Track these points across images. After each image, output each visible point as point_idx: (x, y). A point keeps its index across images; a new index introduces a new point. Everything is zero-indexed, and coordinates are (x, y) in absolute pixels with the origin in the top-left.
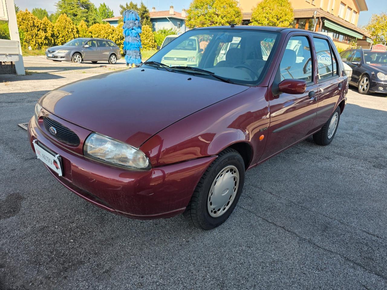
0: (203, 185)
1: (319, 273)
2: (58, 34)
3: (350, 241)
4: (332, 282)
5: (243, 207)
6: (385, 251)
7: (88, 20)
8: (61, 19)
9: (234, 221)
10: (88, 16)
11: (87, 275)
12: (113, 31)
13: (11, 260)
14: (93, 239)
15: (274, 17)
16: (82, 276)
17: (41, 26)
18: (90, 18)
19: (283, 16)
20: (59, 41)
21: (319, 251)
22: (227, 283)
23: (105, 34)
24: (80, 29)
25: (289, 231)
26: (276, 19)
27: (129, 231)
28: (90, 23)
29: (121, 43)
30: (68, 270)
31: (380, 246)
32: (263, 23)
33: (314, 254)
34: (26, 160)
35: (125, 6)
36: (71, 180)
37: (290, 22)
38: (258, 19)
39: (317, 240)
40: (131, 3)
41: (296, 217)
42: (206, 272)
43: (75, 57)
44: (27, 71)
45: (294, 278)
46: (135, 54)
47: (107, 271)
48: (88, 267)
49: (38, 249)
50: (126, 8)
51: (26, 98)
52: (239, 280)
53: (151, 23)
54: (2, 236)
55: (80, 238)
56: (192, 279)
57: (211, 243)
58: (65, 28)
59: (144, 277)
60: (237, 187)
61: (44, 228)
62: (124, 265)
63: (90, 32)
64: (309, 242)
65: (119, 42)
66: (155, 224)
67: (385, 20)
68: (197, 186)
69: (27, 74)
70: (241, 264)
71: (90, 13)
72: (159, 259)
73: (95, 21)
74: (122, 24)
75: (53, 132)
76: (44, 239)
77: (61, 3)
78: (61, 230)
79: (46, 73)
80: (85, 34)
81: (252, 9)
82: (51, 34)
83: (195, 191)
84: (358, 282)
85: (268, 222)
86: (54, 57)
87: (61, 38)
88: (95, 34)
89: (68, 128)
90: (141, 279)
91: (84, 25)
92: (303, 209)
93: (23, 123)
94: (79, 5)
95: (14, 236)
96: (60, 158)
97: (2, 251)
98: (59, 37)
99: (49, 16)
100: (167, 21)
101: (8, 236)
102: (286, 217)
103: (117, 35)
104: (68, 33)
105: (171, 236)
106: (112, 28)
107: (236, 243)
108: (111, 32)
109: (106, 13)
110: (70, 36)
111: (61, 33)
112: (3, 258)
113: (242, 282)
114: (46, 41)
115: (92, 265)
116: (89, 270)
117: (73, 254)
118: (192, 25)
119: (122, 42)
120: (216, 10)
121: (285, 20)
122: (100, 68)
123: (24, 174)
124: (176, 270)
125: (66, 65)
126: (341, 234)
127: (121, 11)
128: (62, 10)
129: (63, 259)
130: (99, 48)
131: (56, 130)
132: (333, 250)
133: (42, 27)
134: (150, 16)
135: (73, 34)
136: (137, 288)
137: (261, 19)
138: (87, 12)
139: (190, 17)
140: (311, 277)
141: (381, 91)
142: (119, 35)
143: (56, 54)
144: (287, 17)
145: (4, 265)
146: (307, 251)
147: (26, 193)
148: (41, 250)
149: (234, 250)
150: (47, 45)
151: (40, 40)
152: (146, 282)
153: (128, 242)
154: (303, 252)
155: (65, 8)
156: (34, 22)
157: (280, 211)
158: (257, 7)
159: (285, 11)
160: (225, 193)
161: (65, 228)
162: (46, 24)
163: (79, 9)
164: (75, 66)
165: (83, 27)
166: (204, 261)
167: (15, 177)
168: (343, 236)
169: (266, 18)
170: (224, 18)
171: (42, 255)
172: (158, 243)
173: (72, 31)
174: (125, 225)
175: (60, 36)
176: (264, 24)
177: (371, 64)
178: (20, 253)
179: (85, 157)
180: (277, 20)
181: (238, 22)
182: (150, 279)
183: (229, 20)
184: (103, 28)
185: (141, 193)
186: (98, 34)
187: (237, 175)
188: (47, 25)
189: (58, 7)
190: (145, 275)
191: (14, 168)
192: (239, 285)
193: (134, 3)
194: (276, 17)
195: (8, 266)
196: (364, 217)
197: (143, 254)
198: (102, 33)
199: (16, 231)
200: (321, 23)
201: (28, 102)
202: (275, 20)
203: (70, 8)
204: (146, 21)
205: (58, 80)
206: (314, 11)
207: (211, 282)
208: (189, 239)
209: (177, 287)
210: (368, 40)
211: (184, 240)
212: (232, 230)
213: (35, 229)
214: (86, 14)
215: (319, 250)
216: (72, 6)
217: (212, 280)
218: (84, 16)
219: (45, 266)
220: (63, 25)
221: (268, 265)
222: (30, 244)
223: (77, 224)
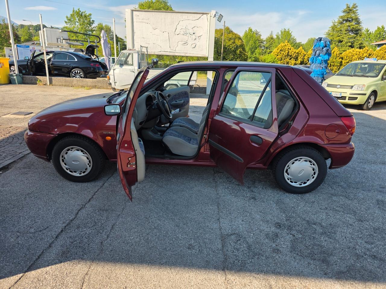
7: (353, 45)
10: (354, 41)
17: (294, 55)
18: (356, 43)
60: (91, 165)
63: (340, 58)
71: (358, 38)
77: (330, 32)
88: (346, 60)
138: (355, 38)
155: (332, 36)
156: (289, 52)
160: (75, 162)
163: (347, 35)
187: (88, 156)
188: (300, 54)
189: (327, 35)
203: (338, 35)
216: (340, 33)
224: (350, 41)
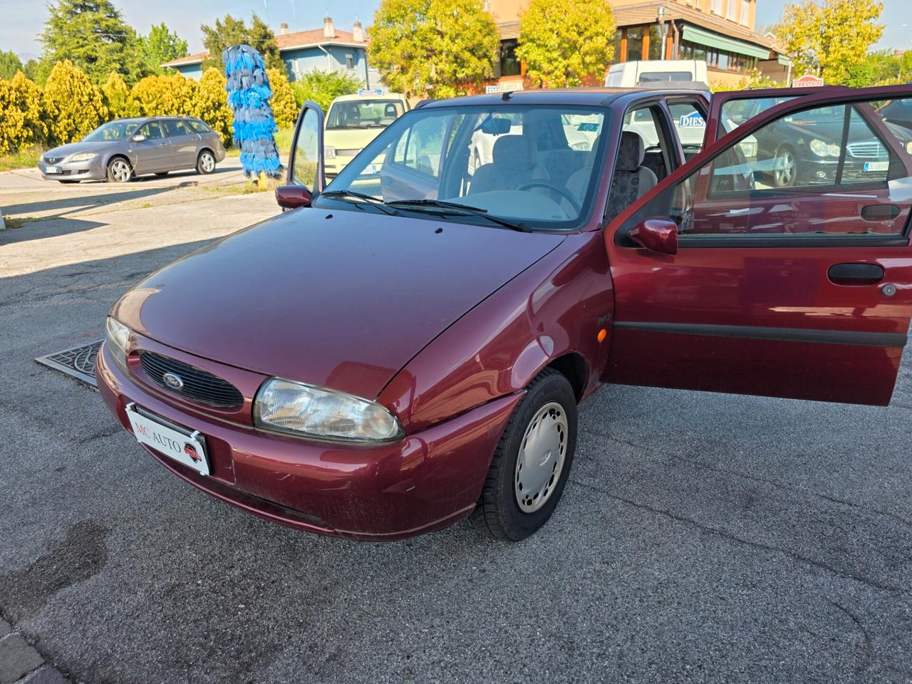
0: (504, 452)
1: (749, 592)
2: (56, 111)
3: (798, 521)
4: (777, 607)
5: (580, 481)
6: (867, 531)
7: (125, 67)
8: (58, 73)
9: (566, 513)
10: (124, 59)
11: (294, 670)
12: (193, 90)
13: (124, 666)
14: (285, 596)
15: (571, 28)
16: (286, 674)
17: (10, 95)
18: (130, 64)
19: (591, 24)
20: (62, 128)
21: (743, 549)
22: (579, 641)
23: (174, 100)
24: (108, 93)
25: (681, 519)
26: (575, 34)
27: (356, 567)
28: (133, 76)
29: (217, 119)
30: (252, 666)
31: (857, 521)
32: (549, 45)
33: (734, 557)
34: (82, 442)
35: (214, 28)
36: (233, 482)
37: (607, 39)
38: (536, 37)
39: (735, 529)
40: (228, 20)
41: (689, 487)
42: (532, 626)
43: (114, 167)
44: (7, 218)
45: (704, 611)
46: (262, 148)
47: (333, 657)
48: (292, 653)
49: (175, 635)
50: (217, 32)
51: (29, 291)
52: (601, 631)
53: (283, 61)
54: (87, 619)
55: (258, 598)
56: (508, 645)
57: (531, 567)
58: (71, 94)
59: (412, 656)
60: (564, 444)
61: (173, 588)
62: (366, 639)
63: (135, 99)
64: (721, 534)
65: (211, 116)
66: (407, 545)
67: (812, 15)
68: (494, 456)
69: (10, 225)
70: (597, 599)
71: (129, 51)
72: (433, 615)
73: (143, 69)
74: (212, 71)
75: (173, 385)
76: (181, 612)
77: (52, 34)
78: (211, 588)
79: (55, 218)
80: (123, 104)
81: (518, 15)
82: (39, 112)
83: (491, 467)
84: (824, 598)
85: (635, 505)
86: (61, 172)
87: (65, 121)
88: (149, 102)
89: (210, 372)
90: (406, 661)
91: (119, 84)
92: (699, 469)
93: (46, 354)
94: (98, 34)
95: (113, 616)
96: (203, 438)
97: (98, 652)
98: (60, 118)
99: (23, 66)
100: (322, 53)
101: (100, 617)
102: (669, 490)
103: (204, 100)
104: (82, 105)
105: (445, 565)
106: (189, 83)
107: (581, 560)
108: (188, 93)
109: (168, 46)
110: (86, 114)
111: (63, 107)
112: (106, 666)
113: (608, 635)
114: (28, 131)
115: (300, 650)
116: (296, 659)
117: (252, 633)
118: (384, 63)
119: (218, 114)
120: (436, 24)
121: (597, 34)
122: (181, 188)
123: (88, 477)
124: (472, 632)
125: (96, 192)
126: (781, 510)
127: (205, 39)
128: (56, 49)
129: (234, 646)
130: (170, 140)
131: (182, 379)
132: (769, 544)
133: (13, 97)
134: (278, 46)
135: (95, 107)
136: (404, 679)
137: (544, 35)
138: (121, 50)
139: (377, 44)
140: (736, 603)
141: (822, 179)
142: (208, 99)
143: (64, 164)
144: (601, 27)
145: (112, 678)
146: (721, 553)
147: (108, 519)
148: (181, 635)
149: (579, 573)
150: (33, 141)
151: (13, 131)
152: (419, 664)
153: (362, 592)
154: (713, 557)
155: (62, 44)
157: (654, 479)
158: (531, 8)
159: (594, 14)
160: (545, 460)
161: (219, 581)
162: (22, 89)
163: (100, 44)
164: (119, 190)
165: (116, 87)
166: (524, 606)
167: (69, 485)
168: (785, 513)
169: (553, 32)
170: (457, 41)
171: (187, 645)
172: (423, 583)
173: (91, 100)
174: (344, 556)
175: (61, 116)
176: (551, 47)
177: (794, 123)
178: (138, 649)
179: (257, 429)
180: (578, 36)
181: (491, 46)
182: (424, 657)
183: (470, 45)
184: (169, 86)
185: (390, 489)
186: (155, 102)
187: (562, 419)
188: (27, 92)
189: (47, 43)
190: (414, 651)
191: (60, 465)
192: (603, 641)
193: (236, 18)
194: (575, 28)
195: (120, 680)
196: (819, 467)
197: (398, 611)
198: (167, 99)
199: (113, 604)
200: (677, 33)
201: (38, 299)
202: (574, 36)
203: (78, 42)
204: (270, 58)
205: (90, 233)
206: (657, 7)
207: (548, 643)
208: (484, 566)
209: (482, 665)
210: (782, 59)
211: (474, 568)
212: (566, 533)
213: (154, 593)
214: (119, 54)
215: (742, 547)
216: (81, 37)
217: (549, 641)
218: (114, 61)
219: (200, 668)
220: (66, 87)
221: (650, 592)
222: (155, 627)
223: (241, 570)
224: (116, 58)
